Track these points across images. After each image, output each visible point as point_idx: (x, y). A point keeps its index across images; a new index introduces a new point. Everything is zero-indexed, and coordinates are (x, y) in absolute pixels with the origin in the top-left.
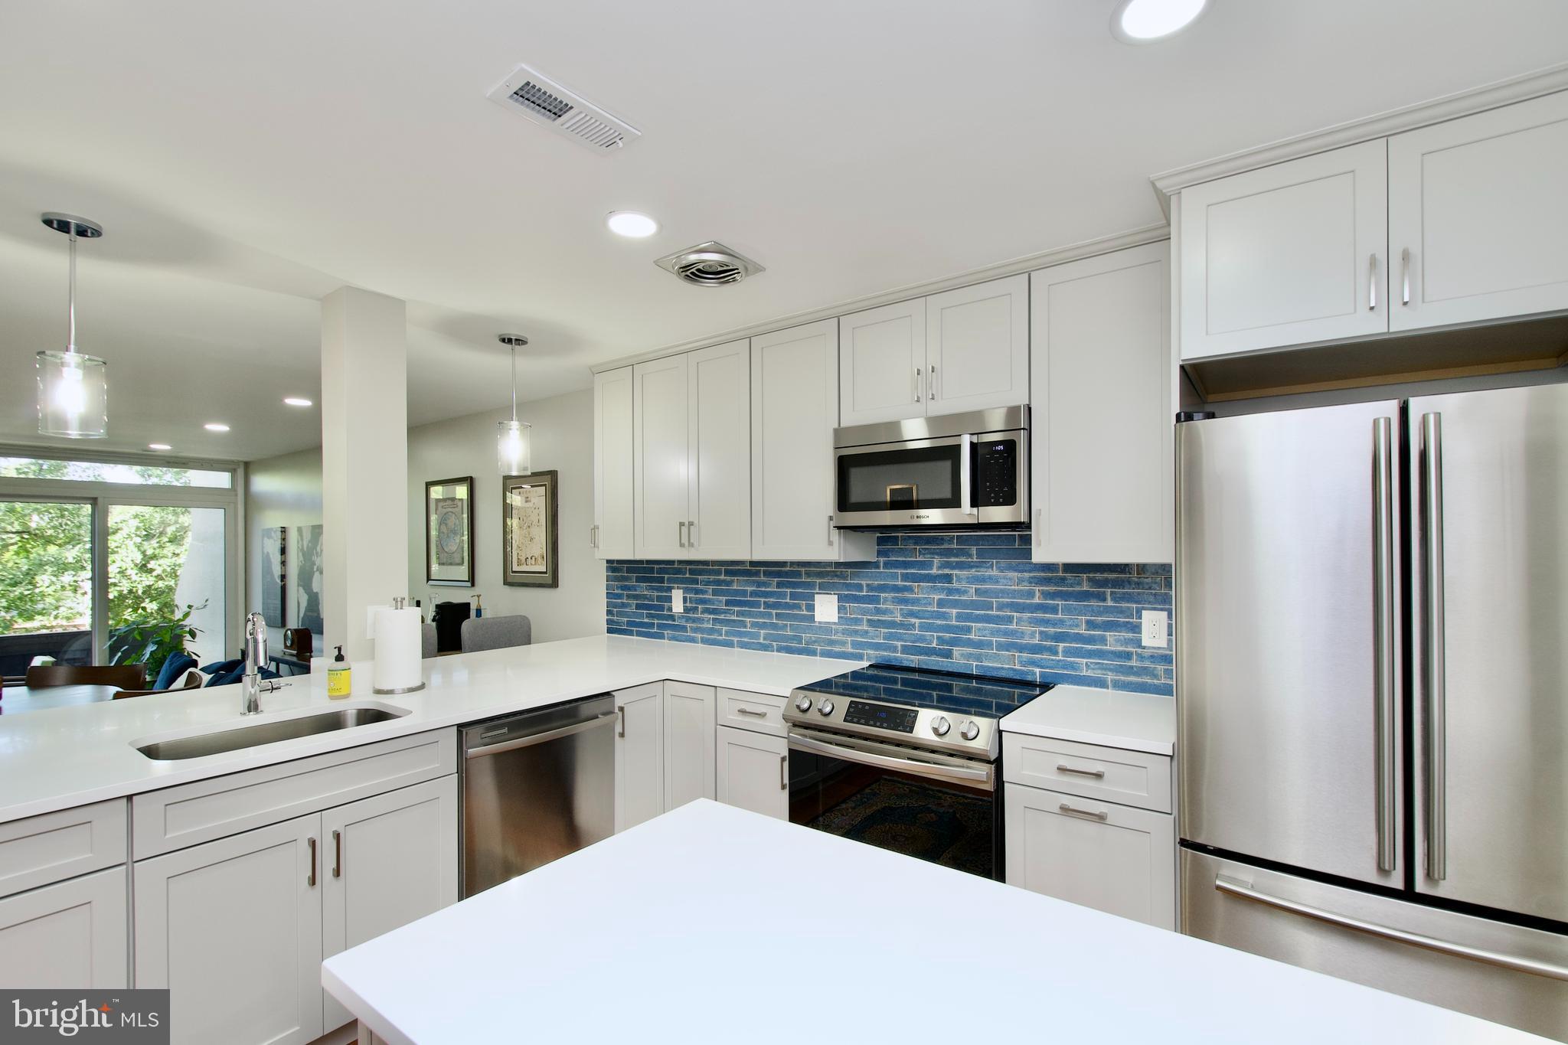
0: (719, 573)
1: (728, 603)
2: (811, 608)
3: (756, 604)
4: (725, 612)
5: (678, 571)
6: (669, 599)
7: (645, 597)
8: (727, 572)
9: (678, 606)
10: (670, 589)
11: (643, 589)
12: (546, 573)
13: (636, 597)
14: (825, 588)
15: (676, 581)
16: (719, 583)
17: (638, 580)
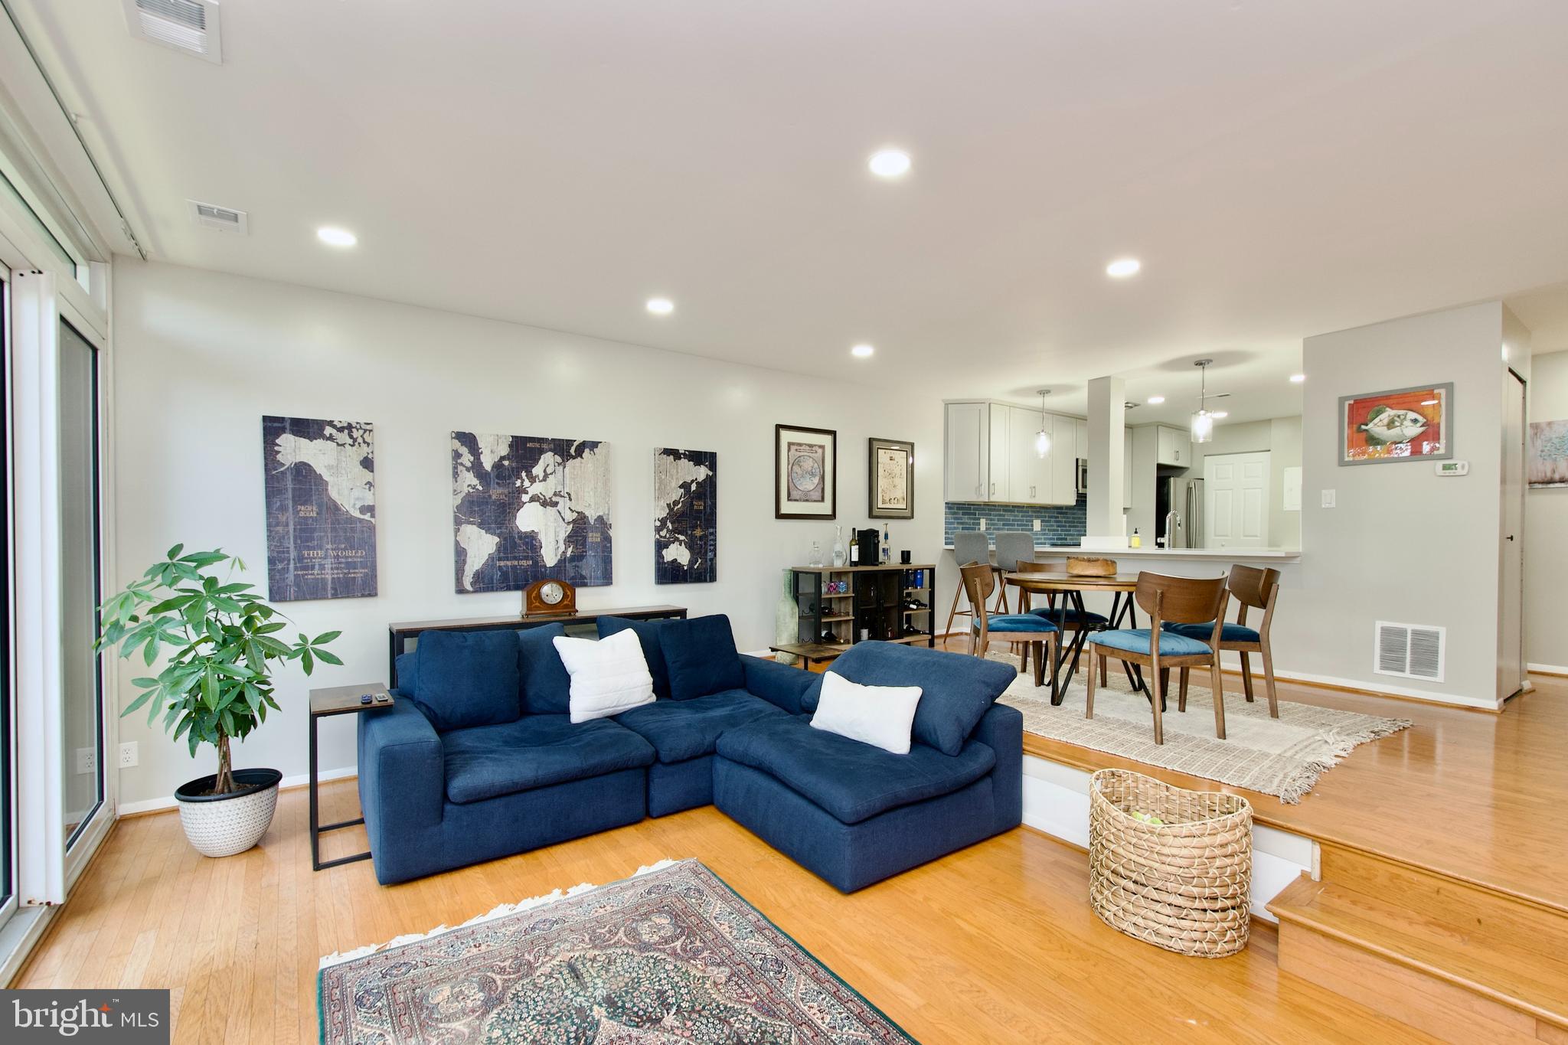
0: (1000, 510)
1: (1004, 525)
2: (1032, 525)
3: (1013, 525)
4: (1002, 529)
5: (984, 510)
6: (979, 524)
7: (967, 523)
8: (1004, 511)
9: (983, 527)
10: (979, 519)
11: (966, 519)
12: (906, 509)
13: (962, 523)
14: (1037, 517)
15: (982, 514)
16: (1000, 515)
17: (964, 514)
